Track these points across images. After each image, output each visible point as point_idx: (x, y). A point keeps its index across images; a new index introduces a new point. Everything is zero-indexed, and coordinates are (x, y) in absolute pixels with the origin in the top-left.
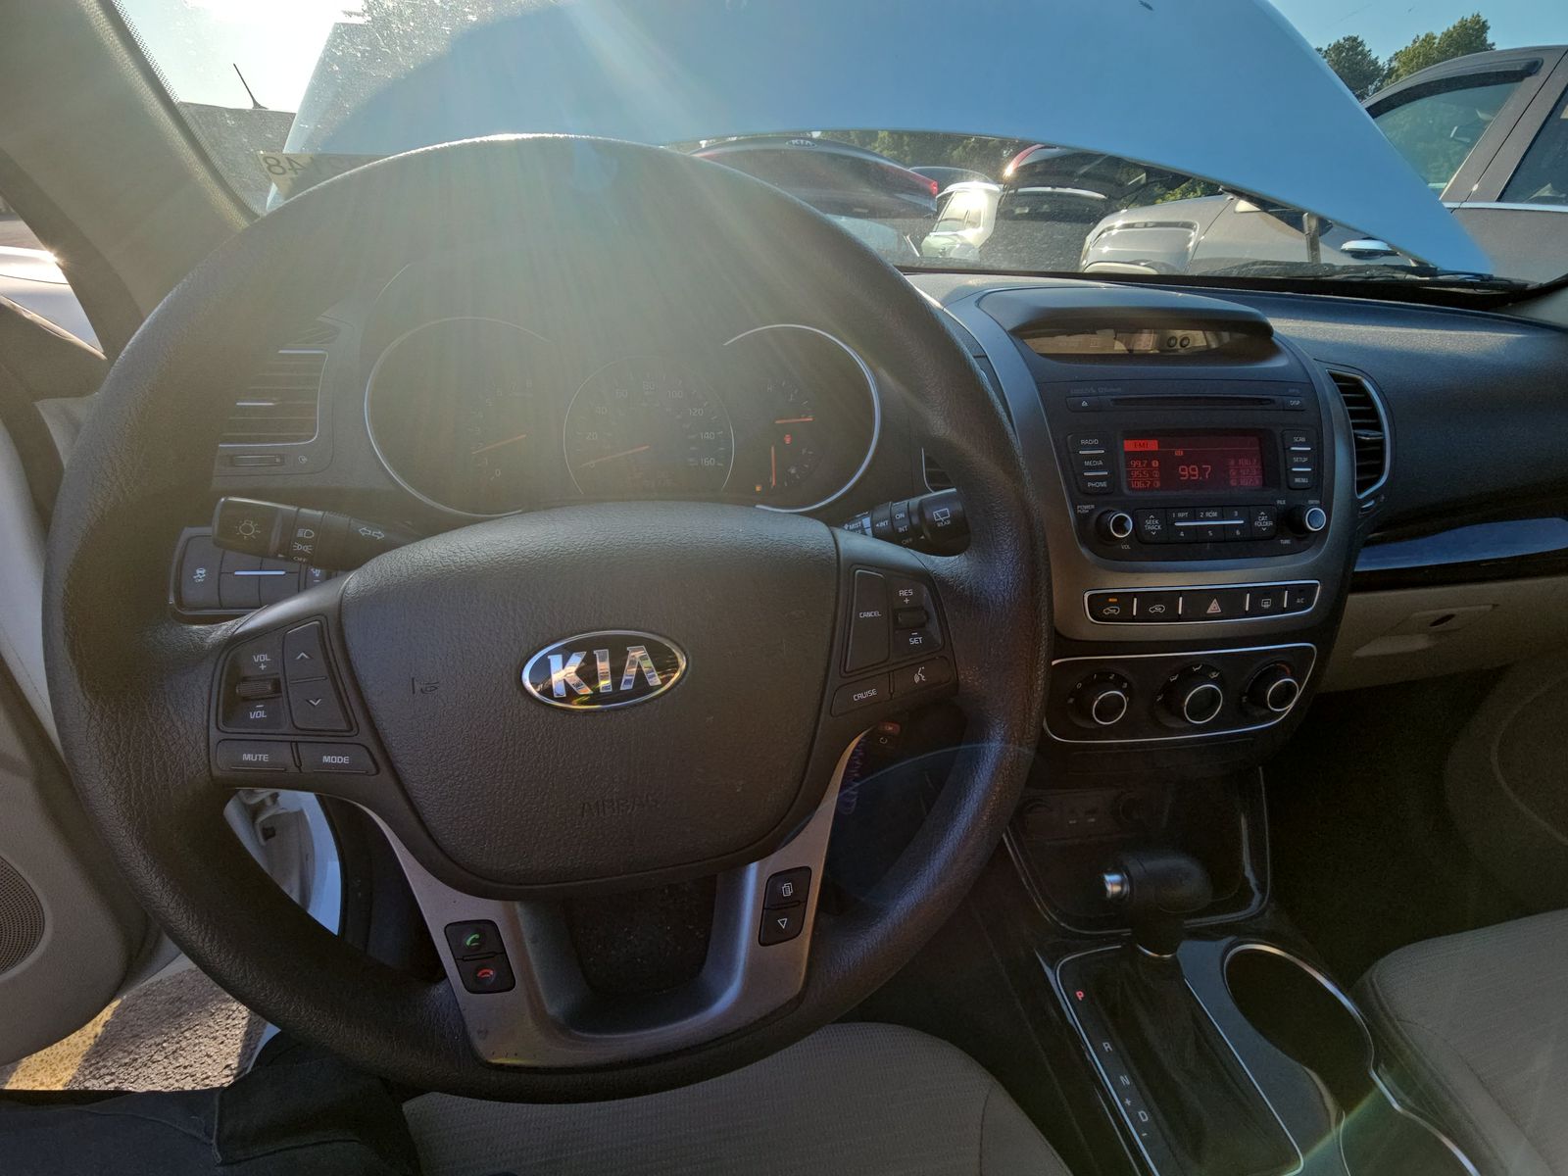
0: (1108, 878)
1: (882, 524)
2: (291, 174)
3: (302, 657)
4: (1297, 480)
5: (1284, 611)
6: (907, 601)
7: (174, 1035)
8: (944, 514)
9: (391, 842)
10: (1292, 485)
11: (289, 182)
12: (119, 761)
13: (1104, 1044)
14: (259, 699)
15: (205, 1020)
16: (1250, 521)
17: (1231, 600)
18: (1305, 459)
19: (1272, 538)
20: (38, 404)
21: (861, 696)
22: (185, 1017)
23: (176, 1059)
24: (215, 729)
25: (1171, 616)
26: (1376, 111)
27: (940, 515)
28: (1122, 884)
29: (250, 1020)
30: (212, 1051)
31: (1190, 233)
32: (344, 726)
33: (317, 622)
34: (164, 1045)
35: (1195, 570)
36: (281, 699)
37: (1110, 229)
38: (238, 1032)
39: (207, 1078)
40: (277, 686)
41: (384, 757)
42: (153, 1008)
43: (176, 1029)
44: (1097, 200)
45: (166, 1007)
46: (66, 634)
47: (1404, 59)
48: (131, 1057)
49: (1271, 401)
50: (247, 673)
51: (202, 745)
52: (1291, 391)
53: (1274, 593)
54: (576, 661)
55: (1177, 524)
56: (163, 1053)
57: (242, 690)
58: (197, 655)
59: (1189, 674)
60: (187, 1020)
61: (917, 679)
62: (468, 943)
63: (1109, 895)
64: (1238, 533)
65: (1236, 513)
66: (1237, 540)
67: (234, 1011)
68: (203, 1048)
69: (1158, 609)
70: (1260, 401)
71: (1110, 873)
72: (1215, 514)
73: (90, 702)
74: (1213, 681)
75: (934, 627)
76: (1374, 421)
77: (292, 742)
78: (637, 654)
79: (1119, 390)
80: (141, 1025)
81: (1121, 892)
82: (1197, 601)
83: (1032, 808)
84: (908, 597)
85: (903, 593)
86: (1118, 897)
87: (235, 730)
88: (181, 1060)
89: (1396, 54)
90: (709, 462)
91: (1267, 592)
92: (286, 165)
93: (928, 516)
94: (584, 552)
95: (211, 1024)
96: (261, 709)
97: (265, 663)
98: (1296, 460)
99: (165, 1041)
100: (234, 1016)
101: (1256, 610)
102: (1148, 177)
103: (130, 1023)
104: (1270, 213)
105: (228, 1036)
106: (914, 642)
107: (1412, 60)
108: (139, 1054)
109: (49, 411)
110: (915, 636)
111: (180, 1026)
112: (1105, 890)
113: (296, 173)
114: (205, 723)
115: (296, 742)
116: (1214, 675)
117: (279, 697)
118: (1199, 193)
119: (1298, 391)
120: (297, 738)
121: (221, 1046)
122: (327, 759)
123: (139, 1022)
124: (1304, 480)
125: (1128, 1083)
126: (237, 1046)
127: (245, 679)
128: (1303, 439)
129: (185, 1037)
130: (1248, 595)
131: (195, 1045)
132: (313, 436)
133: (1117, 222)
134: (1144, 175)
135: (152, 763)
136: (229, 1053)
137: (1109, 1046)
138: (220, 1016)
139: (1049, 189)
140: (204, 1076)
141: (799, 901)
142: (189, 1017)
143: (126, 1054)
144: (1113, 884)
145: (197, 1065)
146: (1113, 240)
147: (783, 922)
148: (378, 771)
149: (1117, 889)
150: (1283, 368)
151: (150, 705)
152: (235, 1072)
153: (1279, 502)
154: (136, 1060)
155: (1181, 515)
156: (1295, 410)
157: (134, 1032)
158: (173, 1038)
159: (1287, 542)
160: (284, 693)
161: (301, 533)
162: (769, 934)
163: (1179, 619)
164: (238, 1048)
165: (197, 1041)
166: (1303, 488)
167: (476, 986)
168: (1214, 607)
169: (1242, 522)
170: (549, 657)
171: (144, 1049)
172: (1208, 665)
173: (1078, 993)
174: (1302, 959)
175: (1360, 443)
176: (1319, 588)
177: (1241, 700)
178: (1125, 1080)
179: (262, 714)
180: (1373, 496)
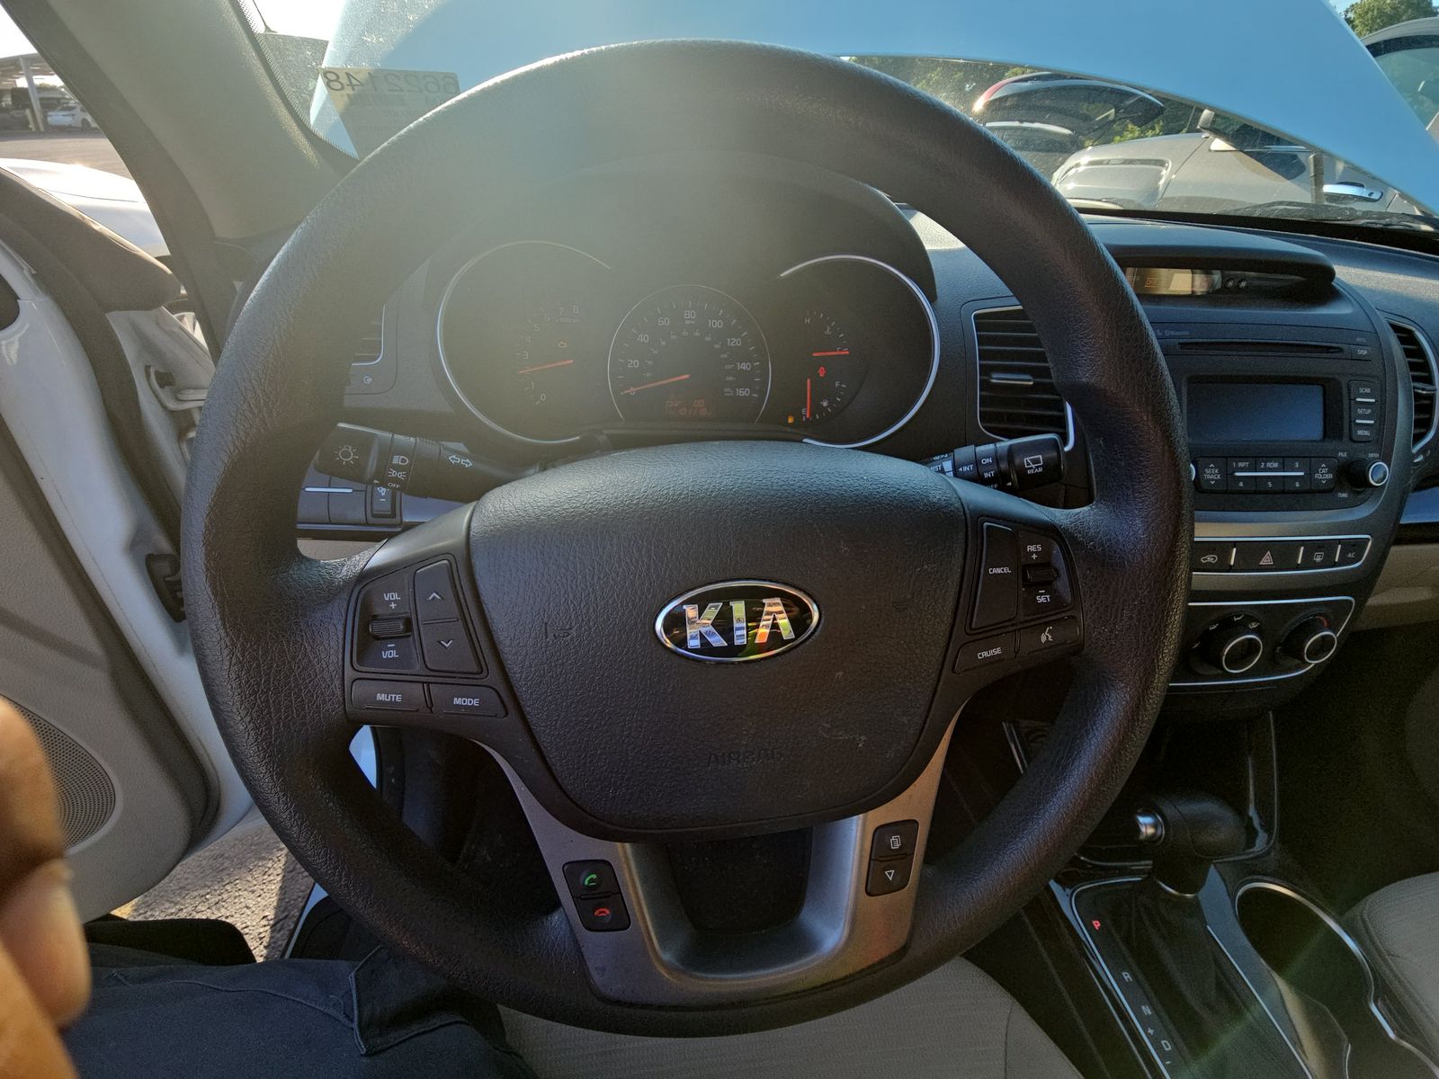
0: (1142, 820)
1: (965, 469)
2: (349, 91)
3: (434, 598)
4: (1360, 432)
5: (1335, 565)
6: (1034, 556)
7: (216, 888)
8: (1037, 461)
9: (511, 782)
10: (1355, 438)
11: (346, 99)
12: (260, 698)
13: (1124, 974)
14: (391, 638)
15: (243, 875)
16: (1310, 473)
17: (1284, 553)
18: (1369, 411)
19: (1330, 491)
20: (107, 315)
21: (985, 654)
22: (226, 872)
23: (219, 909)
24: (350, 667)
25: (1223, 566)
26: (1376, 49)
27: (1032, 463)
28: (1155, 826)
29: (284, 876)
30: (251, 903)
31: (1161, 171)
32: (475, 668)
33: (445, 562)
34: (207, 896)
35: (1251, 521)
36: (411, 639)
37: (1078, 165)
38: (273, 887)
39: (246, 927)
40: (408, 622)
41: (511, 699)
42: (198, 863)
43: (219, 882)
44: (1064, 135)
45: (211, 862)
46: (207, 570)
47: (1359, 11)
48: (177, 907)
49: (1340, 350)
50: (378, 611)
51: (337, 683)
52: (1359, 339)
53: (1327, 547)
54: (712, 611)
55: (1237, 474)
56: (206, 904)
57: (374, 628)
58: (329, 592)
59: (1229, 624)
60: (228, 874)
61: (1043, 639)
62: (586, 883)
63: (1142, 837)
64: (1297, 485)
65: (1297, 465)
66: (1297, 492)
67: (270, 868)
68: (242, 900)
69: (1210, 559)
70: (1328, 349)
71: (1145, 814)
72: (1276, 465)
73: (232, 638)
74: (1253, 631)
75: (1062, 585)
76: (1426, 374)
77: (423, 683)
78: (773, 606)
79: (1187, 333)
80: (187, 879)
81: (1154, 835)
82: (1250, 553)
83: (1036, 737)
84: (1037, 553)
85: (1031, 548)
86: (1152, 840)
87: (373, 669)
88: (223, 910)
89: (1353, 6)
90: (743, 392)
91: (1320, 545)
92: (344, 80)
93: (1017, 461)
94: (714, 497)
95: (249, 878)
96: (391, 648)
97: (395, 601)
98: (1360, 411)
99: (208, 894)
100: (270, 872)
101: (1308, 563)
102: (1116, 112)
103: (178, 876)
104: (1246, 153)
105: (265, 890)
106: (1041, 599)
107: (1367, 13)
108: (184, 905)
109: (118, 322)
110: (1042, 594)
111: (222, 880)
112: (1138, 831)
113: (353, 89)
114: (340, 663)
115: (429, 683)
116: (1254, 625)
117: (409, 636)
118: (1157, 131)
119: (1364, 340)
120: (431, 679)
121: (259, 899)
122: (457, 701)
123: (186, 875)
124: (1367, 433)
125: (1150, 1013)
126: (273, 899)
127: (375, 618)
128: (1368, 390)
129: (227, 890)
130: (1302, 548)
131: (235, 898)
132: (379, 357)
133: (1083, 159)
134: (1113, 110)
135: (291, 701)
136: (265, 906)
137: (1129, 976)
138: (258, 872)
139: (1016, 124)
140: (244, 925)
141: (905, 854)
142: (229, 872)
143: (172, 905)
144: (1147, 826)
145: (238, 915)
146: (1078, 177)
147: (890, 874)
148: (507, 714)
149: (1150, 831)
150: (1347, 315)
151: (288, 642)
152: (271, 922)
153: (1340, 454)
154: (182, 910)
155: (1241, 465)
156: (1359, 359)
157: (181, 885)
158: (215, 890)
159: (1345, 495)
160: (416, 632)
161: (396, 460)
162: (874, 885)
163: (1230, 569)
164: (274, 900)
165: (237, 894)
166: (1366, 441)
167: (593, 926)
168: (1267, 560)
169: (1303, 474)
170: (685, 607)
171: (189, 901)
172: (1250, 615)
173: (1094, 922)
174: (1313, 901)
175: (1417, 396)
176: (1370, 544)
177: (1276, 649)
178: (1147, 1010)
179: (394, 654)
180: (1423, 451)
